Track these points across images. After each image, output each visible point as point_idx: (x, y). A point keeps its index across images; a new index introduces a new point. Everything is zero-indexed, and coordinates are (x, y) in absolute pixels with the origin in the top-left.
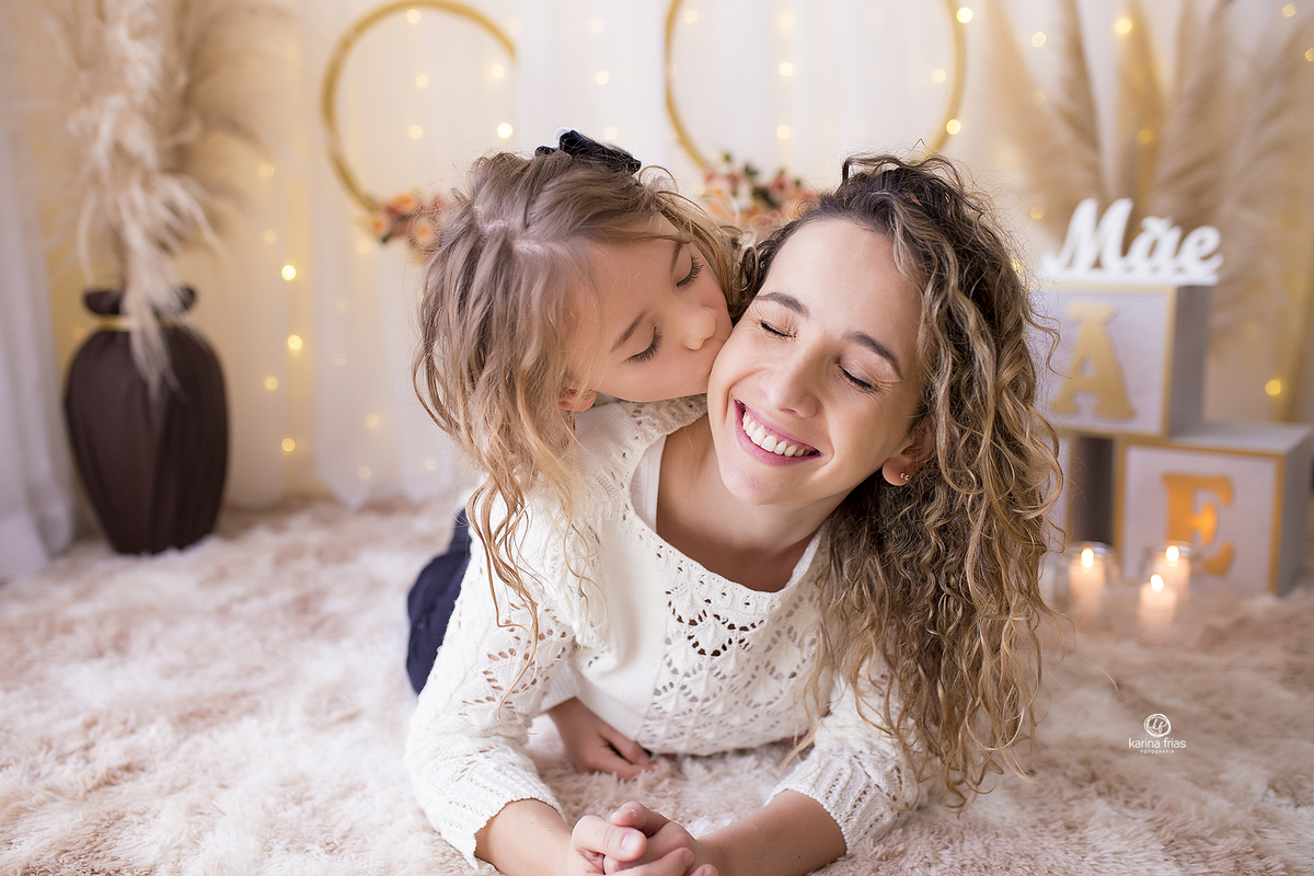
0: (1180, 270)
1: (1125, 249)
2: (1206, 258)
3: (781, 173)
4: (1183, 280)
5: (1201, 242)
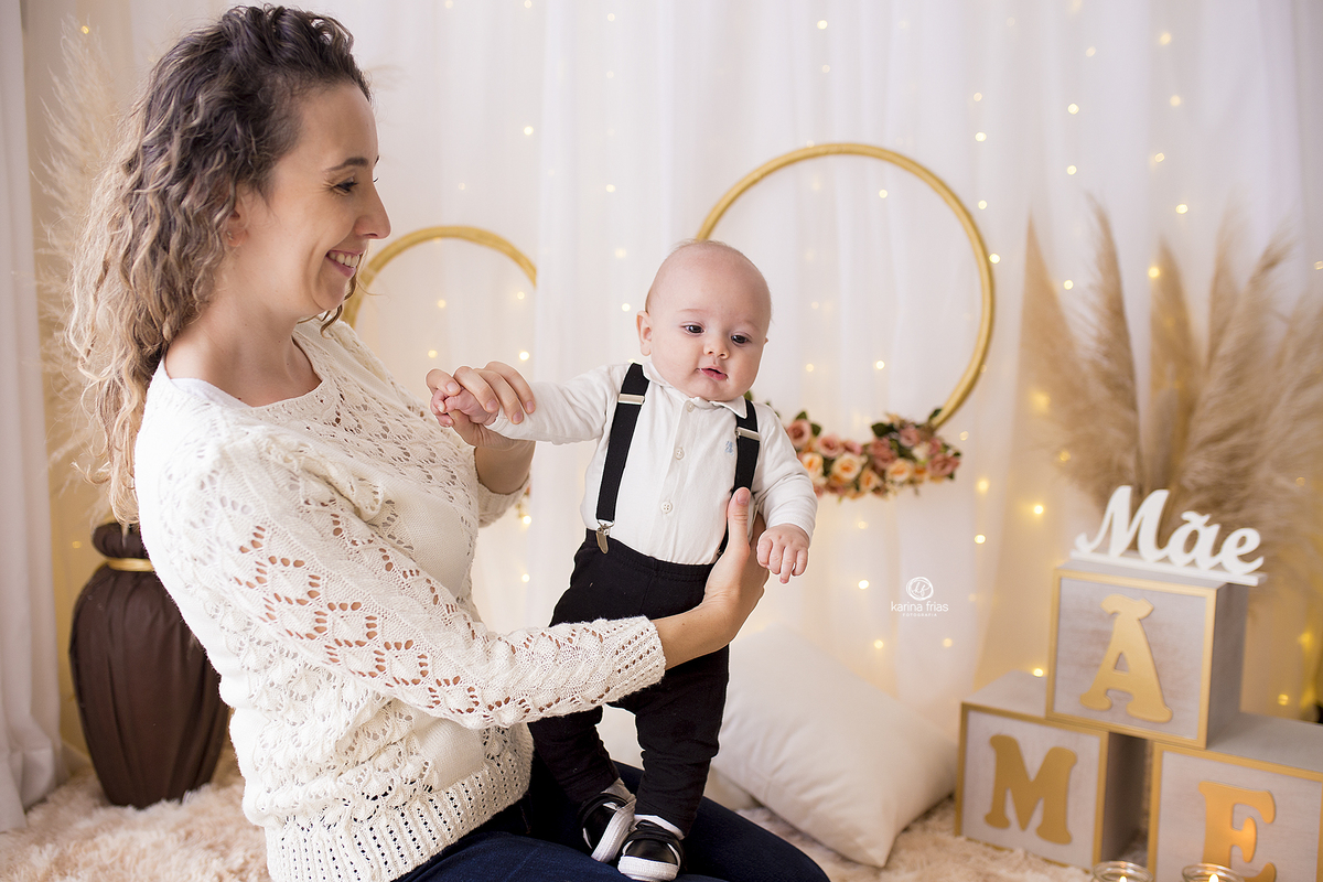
0: (1219, 567)
1: (1162, 540)
2: (1246, 558)
3: (802, 416)
4: (1223, 578)
5: (1242, 541)
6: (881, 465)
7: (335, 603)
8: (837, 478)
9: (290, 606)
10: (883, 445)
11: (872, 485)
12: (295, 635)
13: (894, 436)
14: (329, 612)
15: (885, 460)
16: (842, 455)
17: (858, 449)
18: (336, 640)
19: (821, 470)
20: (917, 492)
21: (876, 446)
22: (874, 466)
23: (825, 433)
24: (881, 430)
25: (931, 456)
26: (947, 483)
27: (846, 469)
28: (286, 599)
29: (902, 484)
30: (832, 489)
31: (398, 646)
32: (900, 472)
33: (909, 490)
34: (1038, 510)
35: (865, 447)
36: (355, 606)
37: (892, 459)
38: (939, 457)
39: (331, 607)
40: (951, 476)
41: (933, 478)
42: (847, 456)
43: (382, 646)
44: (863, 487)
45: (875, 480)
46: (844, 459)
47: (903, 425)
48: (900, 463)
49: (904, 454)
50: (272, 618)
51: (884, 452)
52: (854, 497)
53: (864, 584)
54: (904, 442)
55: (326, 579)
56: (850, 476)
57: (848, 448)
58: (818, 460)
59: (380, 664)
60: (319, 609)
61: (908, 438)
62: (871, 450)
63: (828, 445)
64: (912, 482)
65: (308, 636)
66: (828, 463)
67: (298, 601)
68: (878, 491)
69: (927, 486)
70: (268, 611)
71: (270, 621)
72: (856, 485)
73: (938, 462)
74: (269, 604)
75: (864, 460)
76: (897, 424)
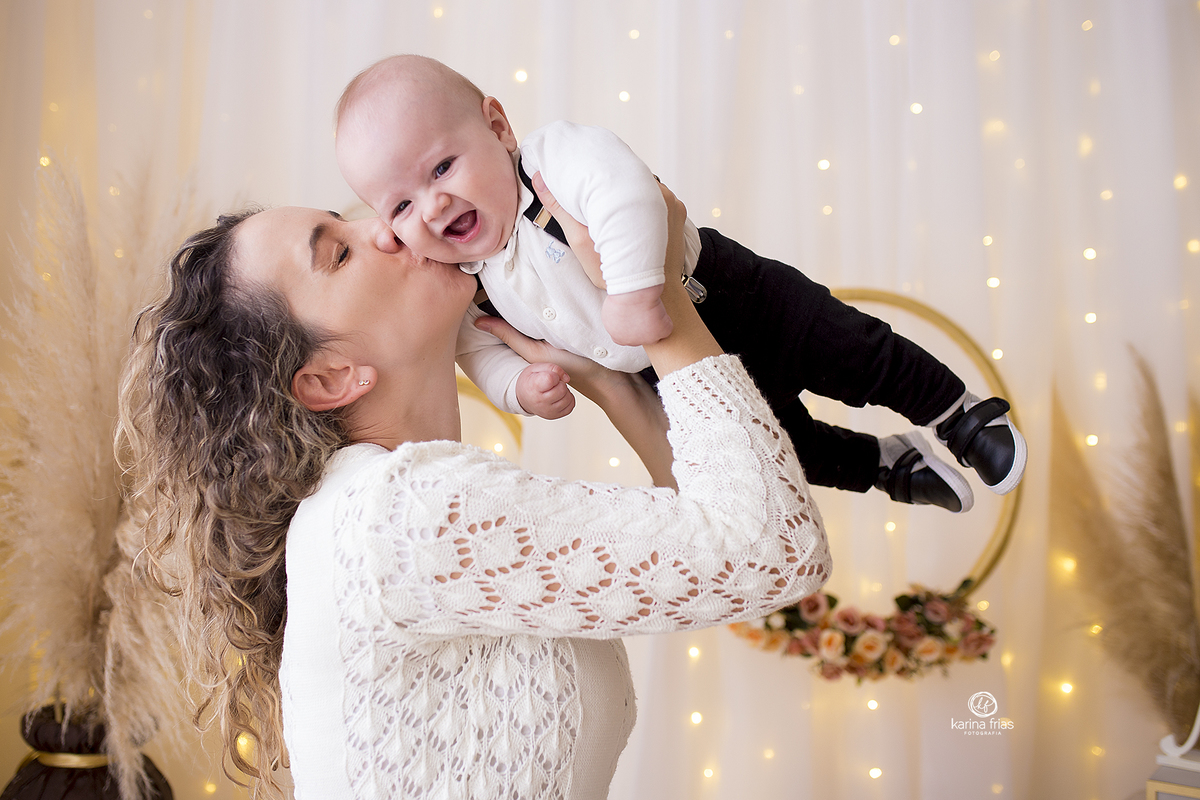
6: (907, 642)
7: (553, 550)
8: (858, 657)
9: (507, 576)
10: (908, 620)
11: (898, 666)
12: (532, 607)
13: (917, 609)
14: (551, 563)
15: (912, 637)
16: (863, 632)
17: (881, 625)
18: (578, 592)
19: (841, 649)
20: (945, 673)
21: (899, 621)
22: (901, 644)
23: (841, 606)
24: (905, 603)
25: (964, 633)
26: (979, 664)
27: (870, 648)
28: (500, 570)
29: (930, 664)
30: (852, 669)
31: (644, 565)
32: (928, 651)
33: (937, 670)
34: (1066, 688)
35: (888, 621)
36: (576, 544)
37: (918, 636)
38: (974, 635)
39: (550, 556)
40: (984, 656)
41: (964, 658)
42: (870, 634)
43: (629, 574)
44: (887, 667)
45: (901, 661)
46: (868, 636)
47: (930, 597)
48: (928, 642)
49: (934, 630)
50: (495, 599)
51: (910, 628)
52: (875, 679)
53: (876, 773)
54: (931, 616)
55: (534, 527)
56: (873, 656)
57: (870, 624)
58: (838, 638)
59: (642, 596)
60: (539, 565)
61: (936, 613)
62: (894, 625)
63: (848, 619)
64: (941, 662)
65: (545, 600)
66: (849, 641)
67: (513, 566)
68: (902, 672)
69: (957, 666)
70: (488, 594)
71: (497, 605)
72: (880, 667)
73: (973, 641)
74: (485, 586)
75: (889, 637)
76: (922, 596)
